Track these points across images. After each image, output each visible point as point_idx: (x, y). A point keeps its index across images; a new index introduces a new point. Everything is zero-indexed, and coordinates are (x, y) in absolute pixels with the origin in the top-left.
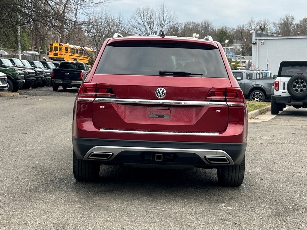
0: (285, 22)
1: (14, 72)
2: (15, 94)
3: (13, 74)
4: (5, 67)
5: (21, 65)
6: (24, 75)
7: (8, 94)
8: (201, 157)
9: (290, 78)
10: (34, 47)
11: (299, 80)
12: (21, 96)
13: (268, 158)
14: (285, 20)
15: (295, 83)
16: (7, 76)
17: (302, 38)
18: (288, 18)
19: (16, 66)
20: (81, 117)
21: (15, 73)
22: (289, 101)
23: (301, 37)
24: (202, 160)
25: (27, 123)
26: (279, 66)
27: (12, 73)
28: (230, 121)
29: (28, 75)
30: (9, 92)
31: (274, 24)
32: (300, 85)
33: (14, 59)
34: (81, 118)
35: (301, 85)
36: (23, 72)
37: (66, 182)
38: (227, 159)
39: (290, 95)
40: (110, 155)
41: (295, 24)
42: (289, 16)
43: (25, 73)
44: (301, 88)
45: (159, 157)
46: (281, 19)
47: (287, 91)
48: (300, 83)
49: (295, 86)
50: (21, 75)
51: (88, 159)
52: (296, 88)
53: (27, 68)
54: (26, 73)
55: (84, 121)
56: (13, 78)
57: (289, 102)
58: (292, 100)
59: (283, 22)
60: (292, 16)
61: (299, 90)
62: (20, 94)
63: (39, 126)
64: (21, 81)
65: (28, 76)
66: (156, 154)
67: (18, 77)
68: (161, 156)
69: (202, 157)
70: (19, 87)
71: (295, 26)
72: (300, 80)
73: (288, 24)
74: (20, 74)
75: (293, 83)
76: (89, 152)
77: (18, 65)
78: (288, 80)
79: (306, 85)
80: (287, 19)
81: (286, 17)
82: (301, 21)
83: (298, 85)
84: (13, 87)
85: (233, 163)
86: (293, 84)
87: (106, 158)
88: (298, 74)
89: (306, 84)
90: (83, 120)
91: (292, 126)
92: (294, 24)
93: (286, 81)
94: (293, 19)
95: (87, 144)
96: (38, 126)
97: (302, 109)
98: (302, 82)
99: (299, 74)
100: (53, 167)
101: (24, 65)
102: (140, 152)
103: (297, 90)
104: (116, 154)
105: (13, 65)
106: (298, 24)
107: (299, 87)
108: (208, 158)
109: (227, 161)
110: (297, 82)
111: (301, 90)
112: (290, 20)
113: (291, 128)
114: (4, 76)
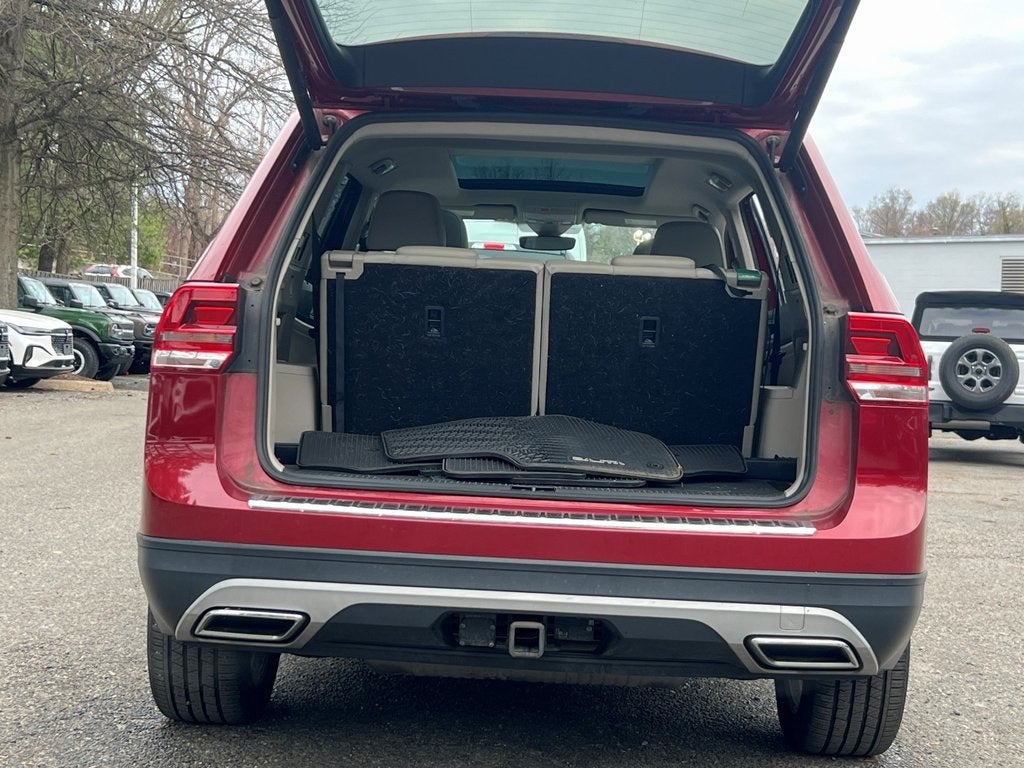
0: (886, 205)
1: (102, 322)
2: (101, 386)
3: (99, 326)
4: (80, 306)
5: (132, 303)
6: (132, 331)
7: (78, 384)
8: (729, 641)
9: (949, 344)
10: (186, 263)
11: (977, 350)
12: (119, 391)
13: (942, 617)
14: (888, 201)
15: (964, 361)
16: (74, 331)
17: (948, 243)
18: (896, 195)
19: (116, 307)
20: (177, 439)
21: (104, 323)
22: (946, 416)
23: (945, 241)
24: (731, 650)
25: (91, 474)
26: (914, 306)
27: (94, 325)
28: (863, 471)
29: (147, 331)
30: (83, 380)
31: (855, 211)
32: (979, 367)
33: (112, 285)
34: (175, 445)
35: (985, 367)
36: (132, 322)
37: (119, 726)
38: (849, 649)
39: (949, 399)
40: (291, 622)
41: (915, 214)
42: (899, 192)
43: (137, 326)
44: (985, 374)
45: (527, 639)
46: (875, 198)
47: (939, 383)
48: (980, 358)
49: (964, 370)
50: (124, 331)
51: (192, 639)
52: (969, 376)
53: (148, 313)
54: (143, 325)
55: (191, 461)
56: (98, 339)
57: (946, 420)
58: (956, 414)
59: (880, 205)
60: (905, 191)
61: (978, 381)
62: (116, 387)
63: (127, 485)
64: (123, 348)
65: (148, 334)
66: (516, 624)
67: (115, 336)
68: (536, 631)
69: (734, 638)
70: (117, 365)
71: (915, 219)
72: (980, 351)
73: (895, 213)
74: (119, 327)
75: (957, 360)
76: (194, 609)
77: (121, 304)
78: (943, 351)
79: (999, 367)
80: (893, 199)
81: (891, 192)
82: (931, 207)
83: (975, 365)
84: (97, 365)
85: (873, 667)
86: (960, 362)
87: (275, 638)
88: (973, 331)
89: (1000, 364)
90: (190, 456)
91: (971, 497)
92: (912, 212)
93: (937, 354)
94: (910, 198)
95: (184, 569)
96: (123, 484)
97: (982, 443)
98: (987, 358)
99: (976, 331)
100: (99, 648)
101: (142, 305)
102: (439, 614)
103: (971, 383)
104: (320, 617)
105: (108, 302)
106: (922, 214)
107: (979, 373)
108: (763, 647)
109: (847, 659)
110: (972, 357)
111: (986, 384)
112: (901, 200)
113: (972, 501)
114: (64, 330)
